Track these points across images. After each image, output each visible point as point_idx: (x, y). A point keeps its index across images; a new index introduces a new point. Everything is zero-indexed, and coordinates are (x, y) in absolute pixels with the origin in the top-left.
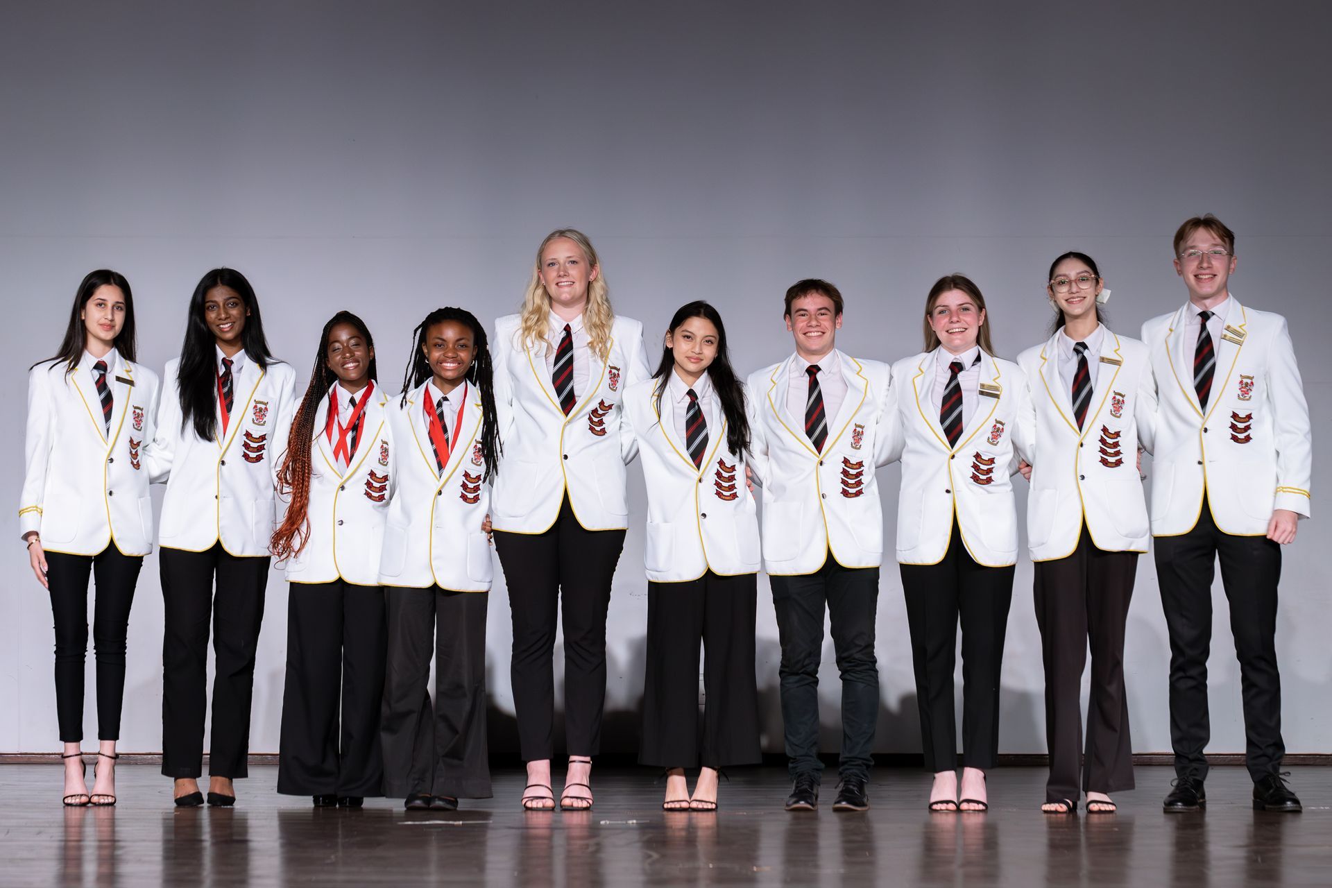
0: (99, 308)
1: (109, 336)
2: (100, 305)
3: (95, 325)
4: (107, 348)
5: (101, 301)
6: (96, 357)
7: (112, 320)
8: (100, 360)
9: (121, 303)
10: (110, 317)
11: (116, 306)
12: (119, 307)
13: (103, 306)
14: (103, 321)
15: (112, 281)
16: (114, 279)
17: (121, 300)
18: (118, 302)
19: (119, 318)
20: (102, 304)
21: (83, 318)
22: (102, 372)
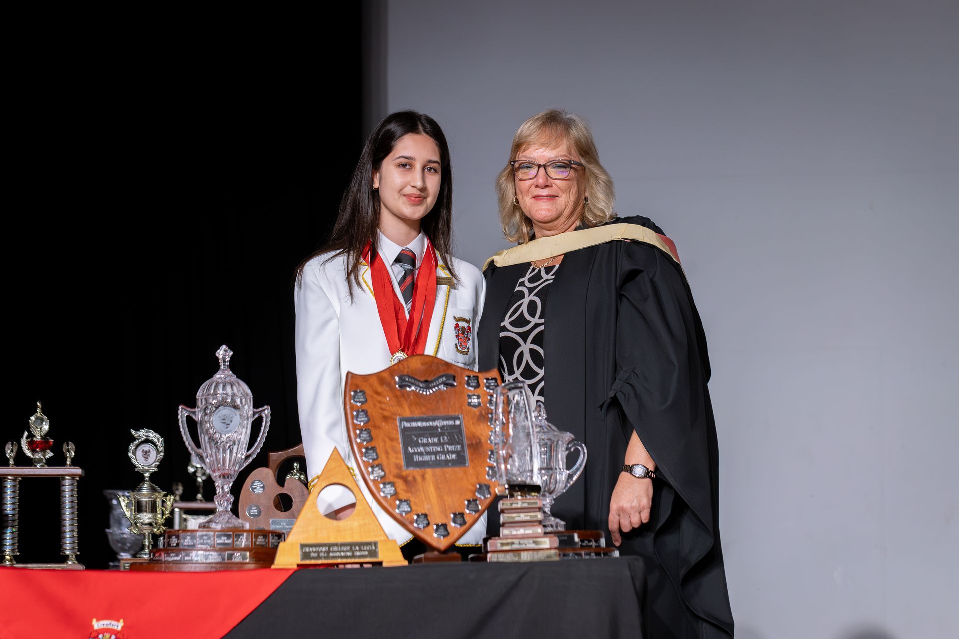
0: (401, 169)
1: (417, 212)
2: (404, 165)
3: (396, 196)
4: (413, 233)
5: (405, 161)
6: (400, 244)
7: (423, 189)
8: (404, 248)
9: (434, 162)
10: (419, 184)
11: (426, 168)
12: (430, 169)
13: (407, 167)
14: (408, 190)
15: (421, 128)
16: (423, 125)
17: (436, 158)
18: (430, 162)
19: (433, 182)
20: (406, 165)
21: (376, 185)
22: (409, 267)
